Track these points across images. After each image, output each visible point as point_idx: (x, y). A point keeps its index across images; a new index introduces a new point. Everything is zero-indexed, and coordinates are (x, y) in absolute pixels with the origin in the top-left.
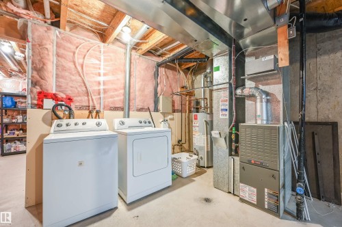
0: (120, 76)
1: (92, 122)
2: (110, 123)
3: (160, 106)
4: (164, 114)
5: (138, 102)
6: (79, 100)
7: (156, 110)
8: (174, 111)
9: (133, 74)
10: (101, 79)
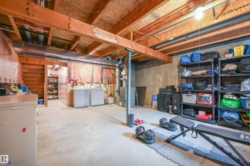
0: (90, 73)
1: (82, 87)
2: (87, 87)
3: (103, 82)
4: (105, 84)
5: (95, 81)
6: (79, 81)
7: (102, 83)
8: (109, 83)
9: (94, 72)
10: (84, 75)
